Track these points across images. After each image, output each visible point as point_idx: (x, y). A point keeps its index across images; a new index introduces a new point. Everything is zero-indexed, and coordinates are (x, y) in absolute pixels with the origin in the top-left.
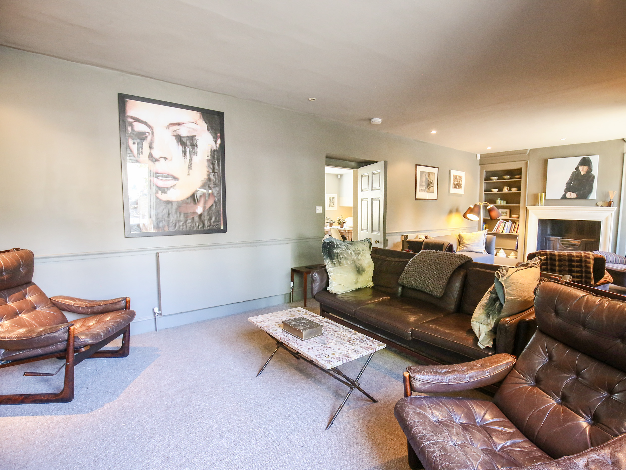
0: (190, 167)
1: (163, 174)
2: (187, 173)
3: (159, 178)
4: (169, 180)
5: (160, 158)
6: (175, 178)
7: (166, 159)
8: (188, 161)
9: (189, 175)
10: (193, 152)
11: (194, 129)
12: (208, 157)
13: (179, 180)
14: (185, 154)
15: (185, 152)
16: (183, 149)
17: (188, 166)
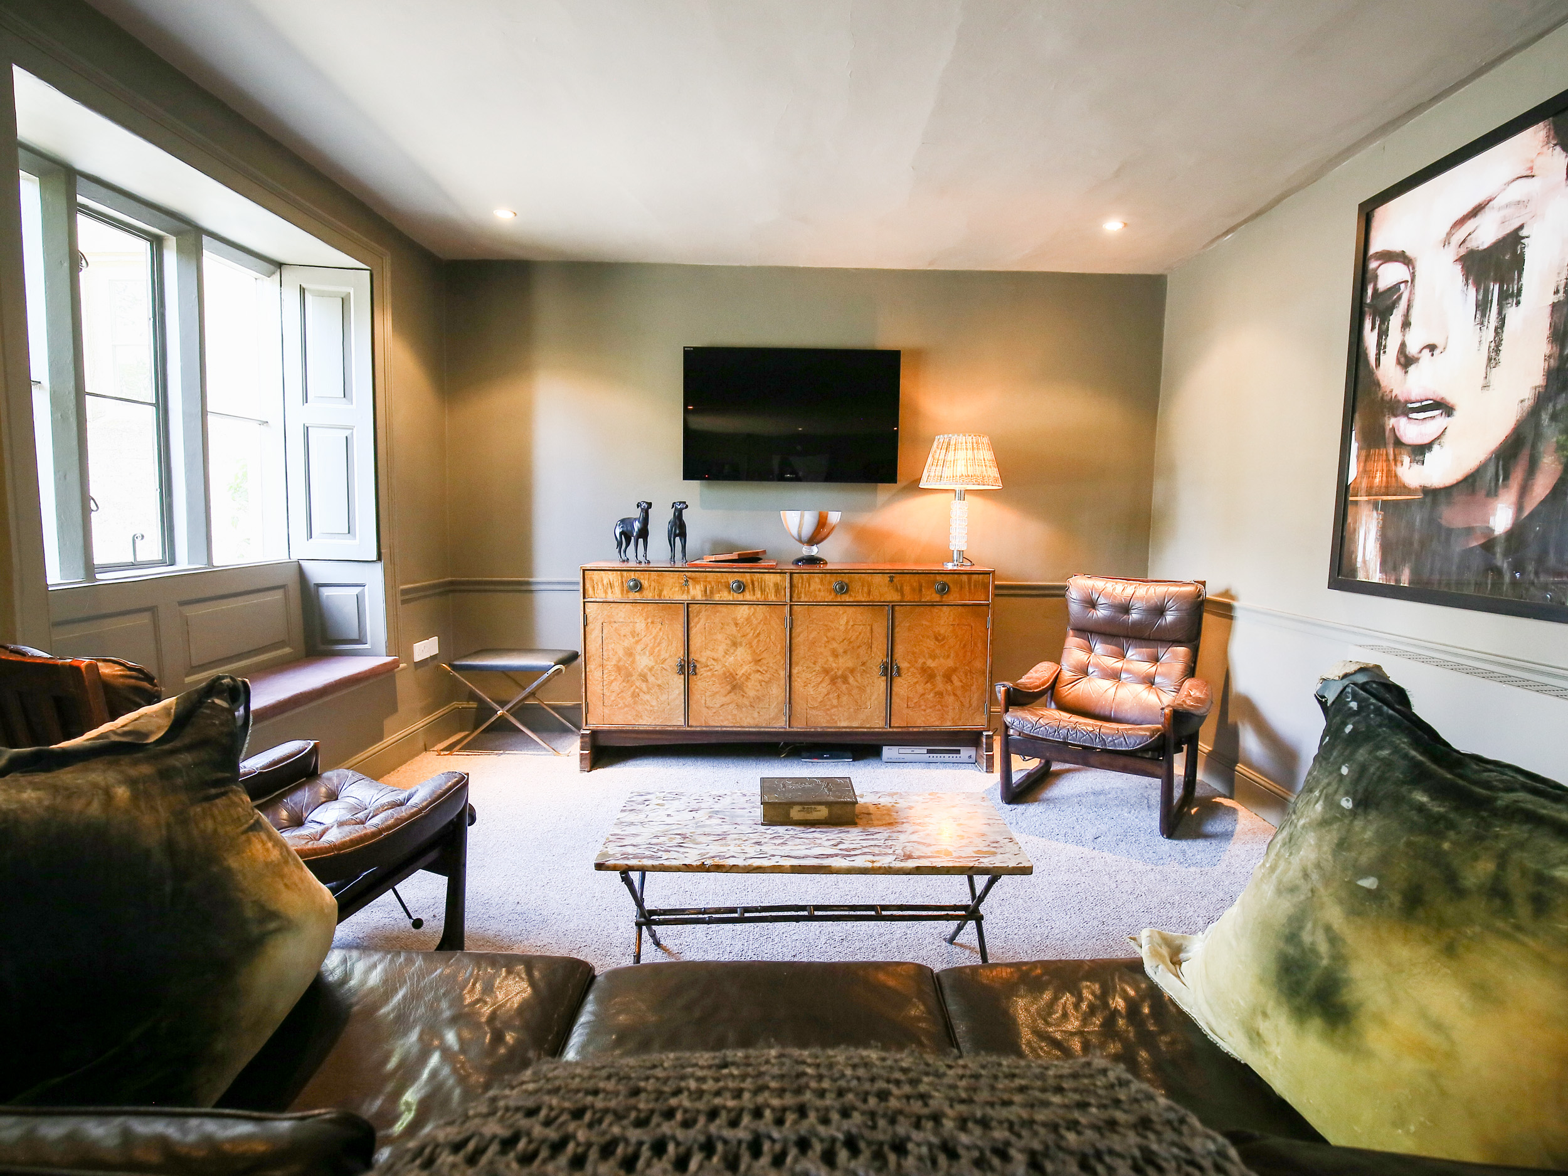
0: (1493, 358)
1: (1421, 402)
2: (1482, 382)
3: (1411, 416)
4: (1433, 417)
5: (1420, 352)
6: (1447, 409)
7: (1432, 348)
8: (1490, 334)
9: (1485, 387)
10: (1510, 296)
11: (1519, 203)
12: (1557, 292)
13: (1455, 413)
14: (1483, 315)
15: (1482, 307)
16: (1480, 297)
17: (1489, 352)
